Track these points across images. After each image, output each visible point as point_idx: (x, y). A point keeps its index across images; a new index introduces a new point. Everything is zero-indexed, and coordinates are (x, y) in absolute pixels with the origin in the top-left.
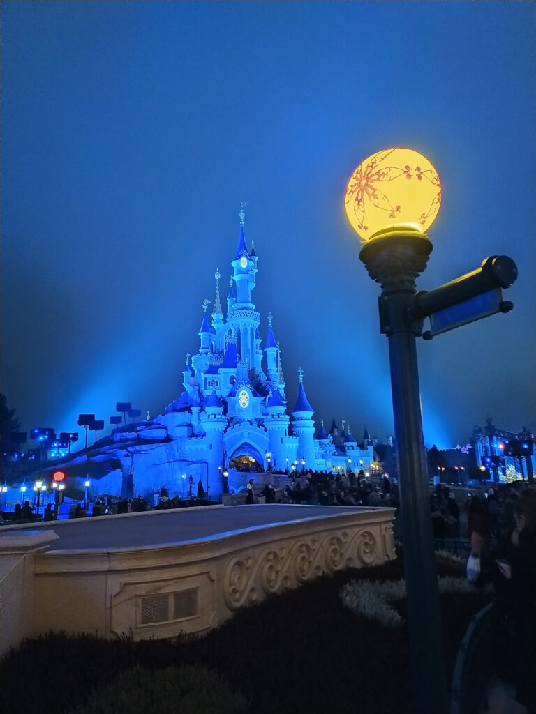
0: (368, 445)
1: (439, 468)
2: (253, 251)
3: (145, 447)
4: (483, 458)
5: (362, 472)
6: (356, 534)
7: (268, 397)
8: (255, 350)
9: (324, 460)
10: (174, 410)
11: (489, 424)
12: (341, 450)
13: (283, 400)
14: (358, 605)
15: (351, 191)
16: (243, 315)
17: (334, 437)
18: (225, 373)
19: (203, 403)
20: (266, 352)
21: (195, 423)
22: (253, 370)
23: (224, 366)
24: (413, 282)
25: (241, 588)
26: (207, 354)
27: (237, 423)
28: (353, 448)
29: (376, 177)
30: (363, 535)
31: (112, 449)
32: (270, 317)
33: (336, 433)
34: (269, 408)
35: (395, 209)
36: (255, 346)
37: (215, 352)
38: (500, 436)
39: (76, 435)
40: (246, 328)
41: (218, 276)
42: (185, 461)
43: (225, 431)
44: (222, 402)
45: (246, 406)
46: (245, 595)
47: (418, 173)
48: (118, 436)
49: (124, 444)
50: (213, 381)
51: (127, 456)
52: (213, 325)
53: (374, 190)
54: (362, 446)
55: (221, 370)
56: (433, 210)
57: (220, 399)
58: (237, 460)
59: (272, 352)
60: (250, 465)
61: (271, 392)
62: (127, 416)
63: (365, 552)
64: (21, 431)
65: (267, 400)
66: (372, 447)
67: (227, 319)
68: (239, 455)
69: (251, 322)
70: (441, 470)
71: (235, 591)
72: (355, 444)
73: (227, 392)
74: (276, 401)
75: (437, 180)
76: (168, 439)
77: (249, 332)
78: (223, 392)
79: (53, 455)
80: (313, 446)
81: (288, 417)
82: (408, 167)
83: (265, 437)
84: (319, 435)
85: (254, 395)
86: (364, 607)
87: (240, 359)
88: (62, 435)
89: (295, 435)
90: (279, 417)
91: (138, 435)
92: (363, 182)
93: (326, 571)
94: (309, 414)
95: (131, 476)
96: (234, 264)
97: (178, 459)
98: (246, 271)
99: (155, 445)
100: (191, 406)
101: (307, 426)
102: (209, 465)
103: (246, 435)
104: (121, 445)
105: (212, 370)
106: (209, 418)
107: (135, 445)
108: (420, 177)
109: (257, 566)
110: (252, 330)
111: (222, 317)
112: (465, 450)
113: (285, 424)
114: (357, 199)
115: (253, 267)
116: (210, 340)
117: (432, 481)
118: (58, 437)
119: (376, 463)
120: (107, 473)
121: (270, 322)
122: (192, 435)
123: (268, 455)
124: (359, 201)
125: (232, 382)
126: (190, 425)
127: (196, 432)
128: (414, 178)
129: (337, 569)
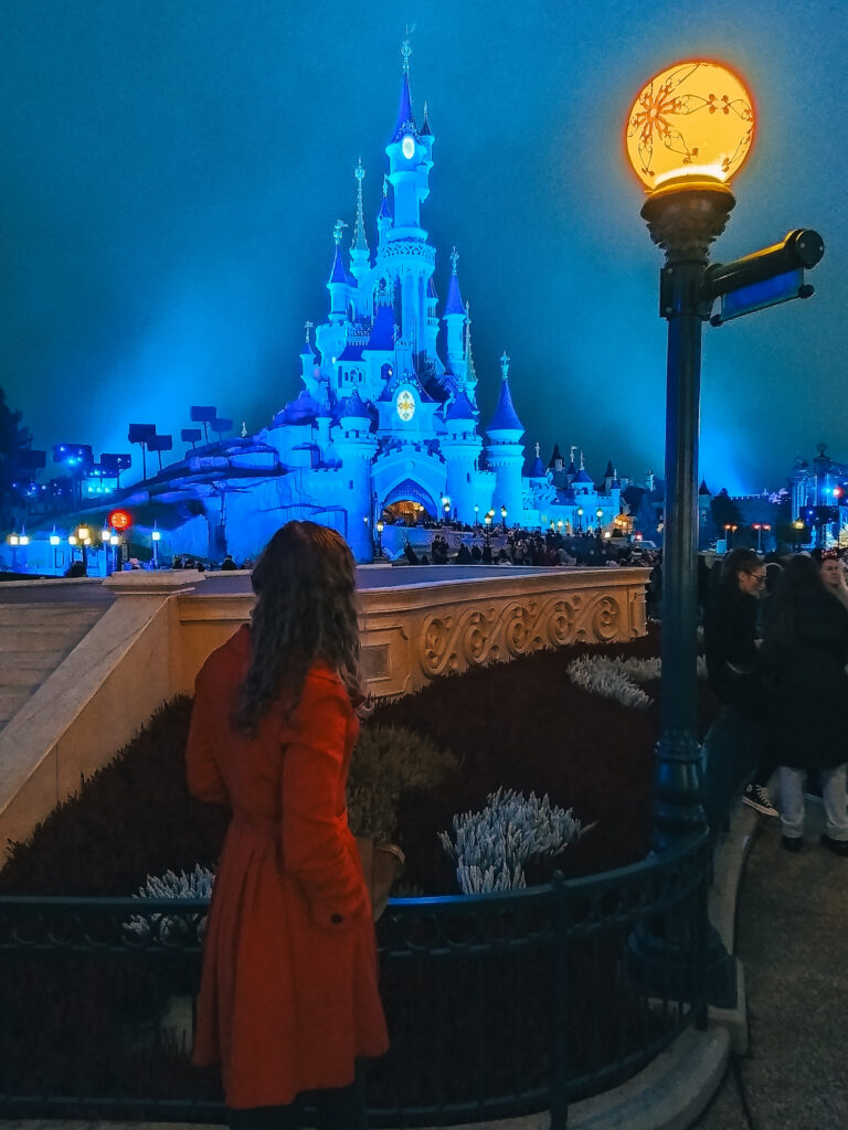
0: (612, 488)
1: (728, 527)
2: (425, 125)
3: (242, 482)
4: (803, 510)
5: (599, 531)
6: (593, 599)
7: (448, 402)
8: (426, 318)
9: (537, 512)
10: (288, 422)
11: (822, 455)
12: (566, 495)
13: (474, 409)
14: (591, 683)
15: (636, 122)
16: (405, 251)
17: (555, 473)
18: (374, 359)
19: (336, 412)
20: (446, 321)
21: (323, 444)
22: (423, 354)
23: (372, 346)
24: (706, 250)
25: (440, 653)
26: (341, 323)
27: (394, 446)
28: (586, 493)
29: (670, 107)
30: (603, 602)
31: (189, 483)
32: (455, 257)
33: (560, 467)
34: (448, 422)
35: (691, 152)
36: (426, 312)
37: (357, 321)
38: (838, 474)
39: (127, 458)
40: (411, 277)
41: (360, 174)
42: (309, 506)
43: (374, 460)
44: (369, 411)
45: (409, 419)
46: (444, 662)
47: (725, 104)
48: (197, 463)
49: (207, 475)
50: (353, 372)
51: (213, 495)
52: (352, 270)
53: (667, 125)
54: (601, 490)
55: (366, 354)
56: (740, 152)
57: (365, 404)
58: (393, 508)
59: (456, 322)
60: (415, 517)
61: (452, 395)
62: (209, 429)
63: (604, 625)
64: (34, 447)
65: (445, 407)
66: (619, 490)
67: (377, 260)
68: (397, 500)
69: (420, 265)
70: (731, 529)
71: (432, 655)
72: (590, 486)
73: (378, 392)
74: (460, 412)
75: (748, 112)
76: (280, 470)
77: (416, 283)
78: (370, 393)
79: (90, 490)
80: (520, 487)
81: (479, 439)
82: (712, 97)
83: (441, 471)
84: (530, 470)
85: (424, 399)
86: (600, 684)
87: (400, 334)
88: (105, 457)
89: (491, 469)
90: (465, 438)
91: (230, 462)
92: (653, 113)
93: (548, 645)
94: (516, 434)
95: (222, 527)
96: (390, 150)
97: (298, 502)
98: (413, 166)
99: (257, 480)
100: (318, 415)
101: (512, 455)
102: (349, 514)
103: (409, 466)
104: (201, 476)
105: (352, 353)
106: (347, 436)
107: (226, 477)
108: (726, 111)
109: (459, 629)
110: (421, 280)
111: (367, 254)
112: (775, 499)
113: (475, 450)
114: (643, 134)
115: (425, 156)
116: (347, 298)
117: (715, 547)
118: (98, 460)
119: (624, 516)
120: (184, 521)
121: (455, 266)
122: (319, 464)
123: (445, 500)
124: (646, 137)
125: (385, 375)
126: (314, 448)
127: (326, 459)
128: (720, 111)
129: (562, 642)
